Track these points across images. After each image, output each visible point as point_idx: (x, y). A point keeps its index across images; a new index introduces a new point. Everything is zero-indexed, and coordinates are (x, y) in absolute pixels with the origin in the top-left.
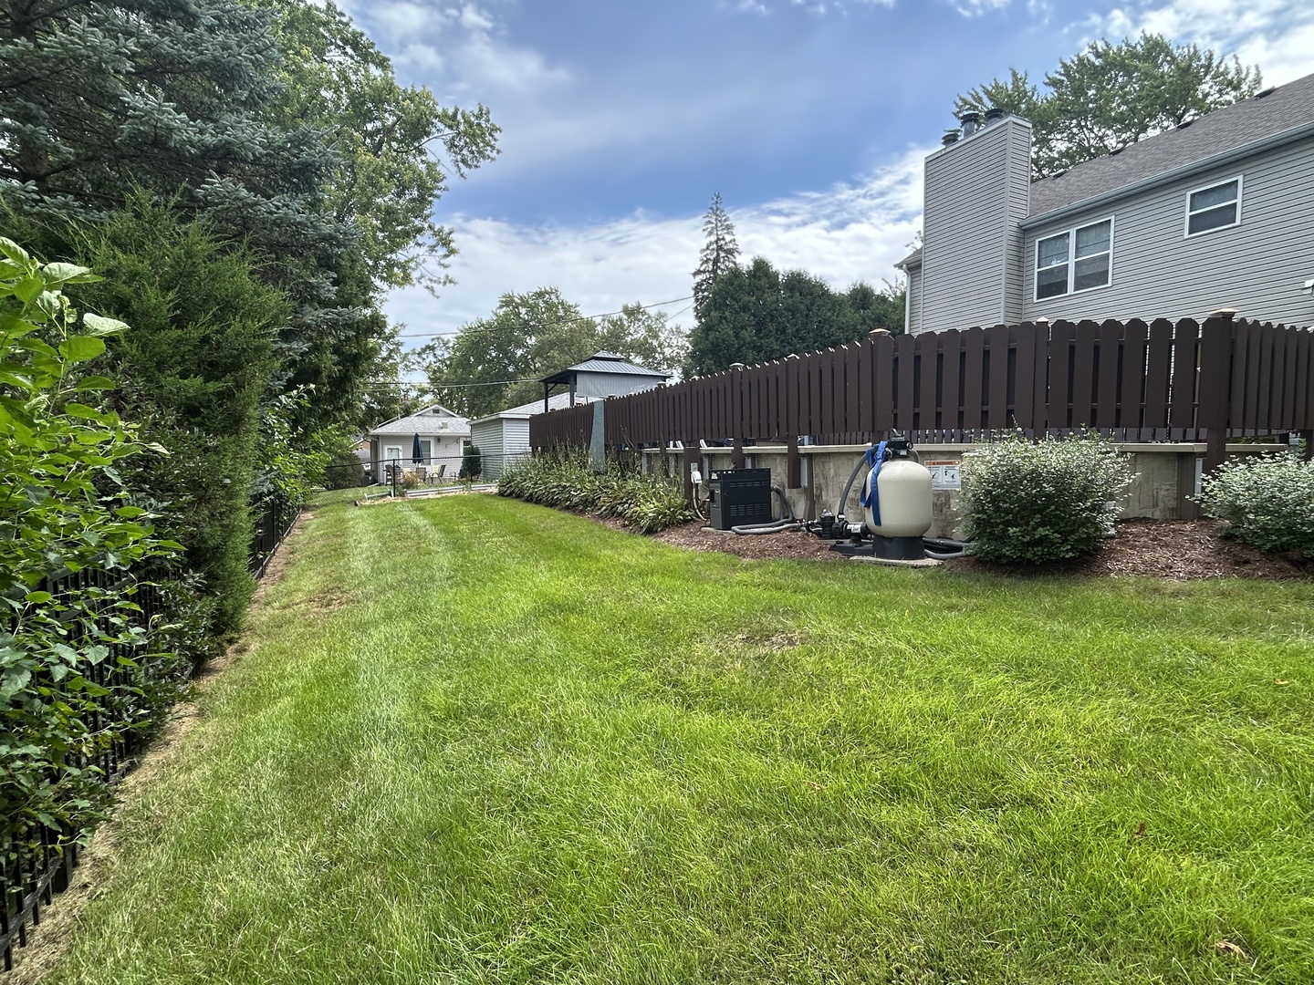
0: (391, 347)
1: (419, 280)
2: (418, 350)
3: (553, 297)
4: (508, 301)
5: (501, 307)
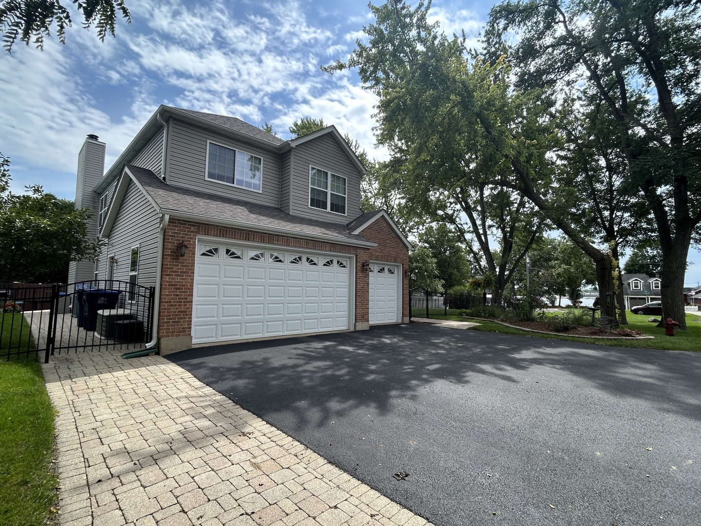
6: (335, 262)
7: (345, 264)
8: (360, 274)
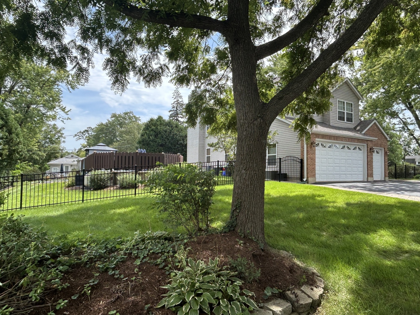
0: (59, 135)
1: (59, 119)
2: (82, 131)
3: (131, 114)
4: (114, 116)
5: (112, 118)
6: (357, 148)
7: (361, 149)
8: (369, 154)
